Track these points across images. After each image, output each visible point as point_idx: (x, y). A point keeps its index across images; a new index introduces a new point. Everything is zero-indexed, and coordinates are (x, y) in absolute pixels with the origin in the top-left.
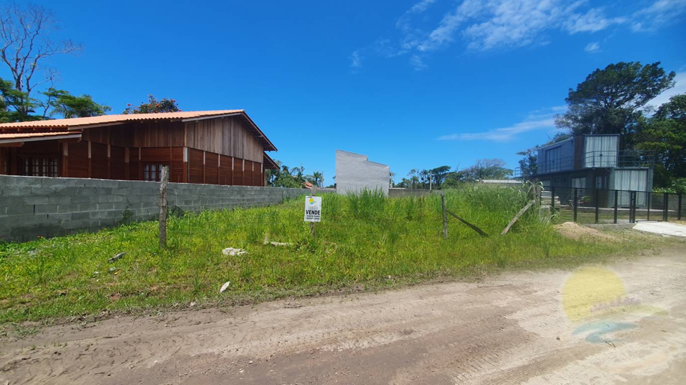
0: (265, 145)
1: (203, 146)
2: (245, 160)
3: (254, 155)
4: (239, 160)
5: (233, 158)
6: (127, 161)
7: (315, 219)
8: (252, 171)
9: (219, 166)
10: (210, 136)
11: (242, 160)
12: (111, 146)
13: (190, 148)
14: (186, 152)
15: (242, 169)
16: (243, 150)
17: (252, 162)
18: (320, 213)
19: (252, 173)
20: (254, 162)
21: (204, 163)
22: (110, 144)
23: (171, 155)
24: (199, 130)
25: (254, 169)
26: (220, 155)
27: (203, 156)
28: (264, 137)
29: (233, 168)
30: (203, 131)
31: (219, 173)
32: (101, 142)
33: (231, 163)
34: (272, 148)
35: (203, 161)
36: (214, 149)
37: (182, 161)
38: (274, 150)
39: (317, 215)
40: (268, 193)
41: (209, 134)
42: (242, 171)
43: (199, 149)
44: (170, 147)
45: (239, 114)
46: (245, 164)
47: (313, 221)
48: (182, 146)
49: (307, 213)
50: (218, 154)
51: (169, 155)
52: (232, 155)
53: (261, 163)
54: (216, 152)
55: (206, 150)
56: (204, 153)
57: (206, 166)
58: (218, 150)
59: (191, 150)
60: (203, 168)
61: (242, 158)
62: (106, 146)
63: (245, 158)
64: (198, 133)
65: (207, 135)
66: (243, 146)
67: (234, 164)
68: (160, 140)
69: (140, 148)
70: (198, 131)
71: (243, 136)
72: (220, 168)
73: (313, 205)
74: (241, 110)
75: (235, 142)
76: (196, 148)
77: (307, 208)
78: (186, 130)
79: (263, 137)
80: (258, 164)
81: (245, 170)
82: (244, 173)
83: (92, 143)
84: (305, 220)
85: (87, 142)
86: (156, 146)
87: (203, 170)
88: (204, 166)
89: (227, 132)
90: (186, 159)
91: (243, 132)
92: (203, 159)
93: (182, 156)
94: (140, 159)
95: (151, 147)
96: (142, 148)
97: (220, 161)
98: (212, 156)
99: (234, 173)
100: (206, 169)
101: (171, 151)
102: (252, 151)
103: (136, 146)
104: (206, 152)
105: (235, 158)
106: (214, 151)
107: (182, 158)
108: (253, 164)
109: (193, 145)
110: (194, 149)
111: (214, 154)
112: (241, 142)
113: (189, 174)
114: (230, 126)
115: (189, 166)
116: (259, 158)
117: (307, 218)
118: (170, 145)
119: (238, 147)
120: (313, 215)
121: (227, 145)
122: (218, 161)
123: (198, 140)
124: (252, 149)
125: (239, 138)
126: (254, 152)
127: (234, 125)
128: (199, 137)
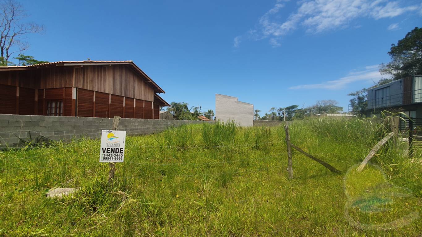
0: (155, 89)
1: (93, 87)
2: (136, 99)
3: (145, 95)
4: (130, 99)
5: (124, 98)
6: (36, 99)
7: (115, 159)
8: (143, 108)
9: (110, 103)
10: (101, 80)
11: (134, 99)
12: (20, 88)
13: (79, 88)
14: (74, 91)
15: (133, 106)
16: (134, 92)
17: (143, 100)
18: (123, 152)
20: (145, 101)
21: (94, 100)
22: (19, 86)
23: (64, 93)
24: (89, 75)
25: (145, 106)
26: (111, 94)
27: (93, 95)
28: (152, 82)
29: (124, 105)
30: (93, 75)
31: (110, 108)
33: (123, 101)
34: (161, 91)
35: (93, 99)
36: (105, 90)
37: (71, 99)
38: (162, 93)
39: (119, 154)
40: (153, 124)
41: (99, 78)
42: (134, 108)
43: (89, 89)
44: (63, 88)
45: (128, 63)
46: (136, 102)
47: (112, 161)
48: (71, 86)
49: (104, 152)
50: (109, 94)
51: (63, 94)
52: (123, 95)
53: (151, 102)
54: (107, 92)
55: (96, 91)
56: (95, 93)
57: (96, 102)
58: (109, 90)
59: (79, 90)
60: (93, 105)
61: (133, 97)
62: (16, 87)
63: (136, 98)
64: (87, 77)
65: (98, 78)
66: (134, 89)
67: (125, 102)
68: (56, 83)
69: (44, 90)
70: (87, 75)
71: (134, 81)
72: (111, 104)
73: (113, 142)
74: (130, 61)
76: (85, 88)
77: (104, 145)
78: (74, 73)
81: (136, 107)
84: (101, 160)
86: (54, 87)
87: (93, 106)
88: (94, 103)
89: (118, 77)
90: (74, 97)
91: (134, 78)
92: (93, 97)
93: (71, 95)
94: (44, 97)
95: (51, 89)
96: (46, 89)
97: (111, 100)
98: (102, 96)
99: (125, 109)
100: (95, 105)
101: (64, 91)
102: (143, 93)
103: (42, 88)
104: (96, 92)
105: (125, 97)
106: (105, 91)
107: (71, 97)
108: (144, 102)
109: (82, 86)
110: (83, 89)
111: (105, 93)
112: (132, 86)
113: (77, 109)
114: (122, 73)
115: (77, 102)
116: (150, 98)
117: (104, 159)
118: (63, 86)
119: (130, 89)
120: (113, 154)
121: (118, 87)
122: (109, 99)
123: (87, 83)
124: (143, 91)
125: (130, 83)
126: (145, 93)
127: (126, 73)
128: (89, 80)
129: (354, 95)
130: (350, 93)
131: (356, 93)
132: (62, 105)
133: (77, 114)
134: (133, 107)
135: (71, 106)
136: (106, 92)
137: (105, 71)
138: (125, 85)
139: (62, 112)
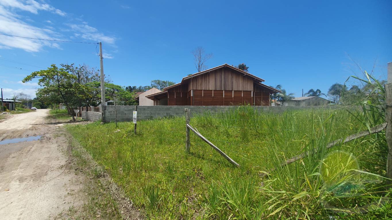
0: (253, 80)
1: (202, 88)
2: (234, 91)
3: (243, 87)
4: (229, 92)
5: (224, 91)
8: (242, 97)
9: (213, 96)
10: (206, 83)
11: (232, 91)
13: (194, 90)
14: (192, 92)
16: (232, 86)
21: (203, 96)
25: (243, 95)
26: (214, 90)
27: (202, 93)
29: (224, 96)
31: (213, 100)
33: (223, 94)
34: (260, 81)
41: (206, 81)
43: (199, 89)
45: (223, 66)
46: (234, 93)
48: (191, 89)
50: (212, 90)
52: (223, 89)
53: (251, 91)
58: (212, 88)
61: (231, 90)
62: (180, 93)
65: (204, 81)
66: (232, 83)
67: (225, 94)
70: (198, 81)
71: (232, 77)
76: (197, 89)
77: (133, 116)
78: (191, 82)
80: (249, 92)
81: (234, 97)
82: (233, 99)
89: (218, 78)
90: (192, 95)
91: (232, 75)
97: (214, 94)
98: (208, 92)
99: (225, 99)
100: (203, 98)
104: (204, 90)
105: (225, 91)
108: (242, 92)
109: (195, 88)
112: (230, 81)
113: (194, 101)
114: (222, 74)
115: (193, 98)
116: (248, 88)
119: (228, 85)
120: (135, 120)
121: (218, 85)
122: (212, 94)
124: (241, 84)
125: (228, 79)
126: (243, 85)
127: (225, 73)
128: (199, 84)
133: (194, 104)
134: (231, 97)
136: (210, 89)
137: (209, 76)
138: (224, 82)
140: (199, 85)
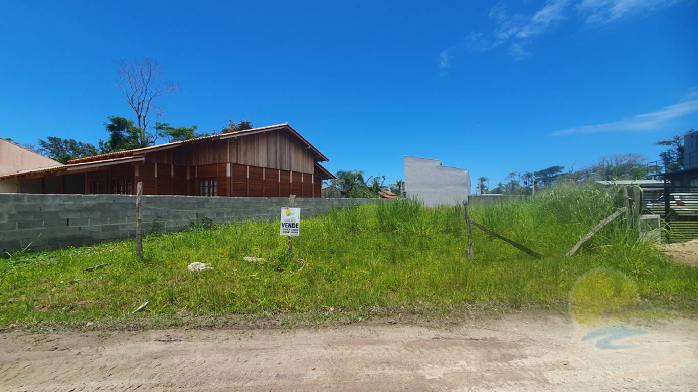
0: (315, 156)
1: (247, 161)
2: (293, 172)
3: (303, 167)
4: (286, 173)
5: (279, 171)
6: (188, 178)
7: (292, 232)
8: (301, 183)
9: (264, 178)
10: (254, 151)
11: (290, 172)
12: (174, 166)
13: (233, 164)
14: (228, 167)
15: (290, 181)
16: (290, 163)
17: (301, 173)
18: (299, 226)
19: (301, 185)
20: (304, 173)
21: (248, 177)
22: (173, 164)
23: (218, 171)
24: (242, 147)
25: (304, 180)
26: (265, 168)
27: (247, 170)
29: (279, 181)
30: (247, 147)
31: (264, 186)
32: (165, 163)
33: (278, 176)
34: (323, 159)
35: (247, 175)
36: (258, 163)
37: (225, 176)
38: (325, 161)
39: (295, 228)
40: (314, 203)
41: (253, 149)
42: (290, 183)
43: (242, 163)
44: (216, 164)
45: (283, 127)
46: (293, 176)
47: (290, 235)
48: (225, 162)
49: (283, 227)
50: (263, 168)
51: (216, 171)
52: (278, 168)
53: (311, 174)
54: (260, 166)
56: (248, 167)
57: (250, 179)
58: (262, 163)
59: (234, 166)
60: (247, 182)
61: (289, 170)
62: (170, 166)
63: (292, 170)
64: (240, 150)
65: (251, 148)
66: (290, 156)
67: (281, 176)
68: (208, 159)
69: (196, 167)
70: (240, 147)
71: (290, 149)
72: (266, 180)
73: (290, 217)
74: (285, 124)
75: (281, 156)
76: (239, 163)
77: (283, 221)
79: (311, 148)
80: (308, 175)
81: (293, 182)
82: (292, 186)
83: (158, 164)
84: (281, 234)
85: (154, 163)
86: (207, 164)
87: (247, 184)
88: (248, 180)
89: (272, 146)
90: (228, 174)
91: (290, 145)
92: (246, 172)
93: (225, 172)
94: (197, 176)
95: (204, 165)
96: (198, 166)
97: (265, 175)
98: (256, 170)
99: (281, 185)
100: (250, 182)
101: (218, 168)
102: (300, 163)
103: (194, 165)
104: (249, 166)
105: (281, 170)
107: (226, 174)
108: (302, 175)
109: (235, 160)
110: (237, 164)
111: (258, 167)
113: (232, 188)
114: (276, 138)
115: (232, 180)
116: (309, 169)
117: (284, 232)
118: (217, 162)
119: (285, 159)
120: (291, 229)
121: (272, 159)
122: (263, 174)
123: (241, 156)
124: (301, 161)
125: (285, 151)
126: (303, 163)
127: (280, 139)
128: (242, 153)
129: (669, 143)
130: (661, 141)
131: (673, 140)
132: (215, 184)
133: (232, 193)
135: (225, 185)
137: (258, 140)
138: (280, 154)
139: (216, 191)
140: (242, 155)
